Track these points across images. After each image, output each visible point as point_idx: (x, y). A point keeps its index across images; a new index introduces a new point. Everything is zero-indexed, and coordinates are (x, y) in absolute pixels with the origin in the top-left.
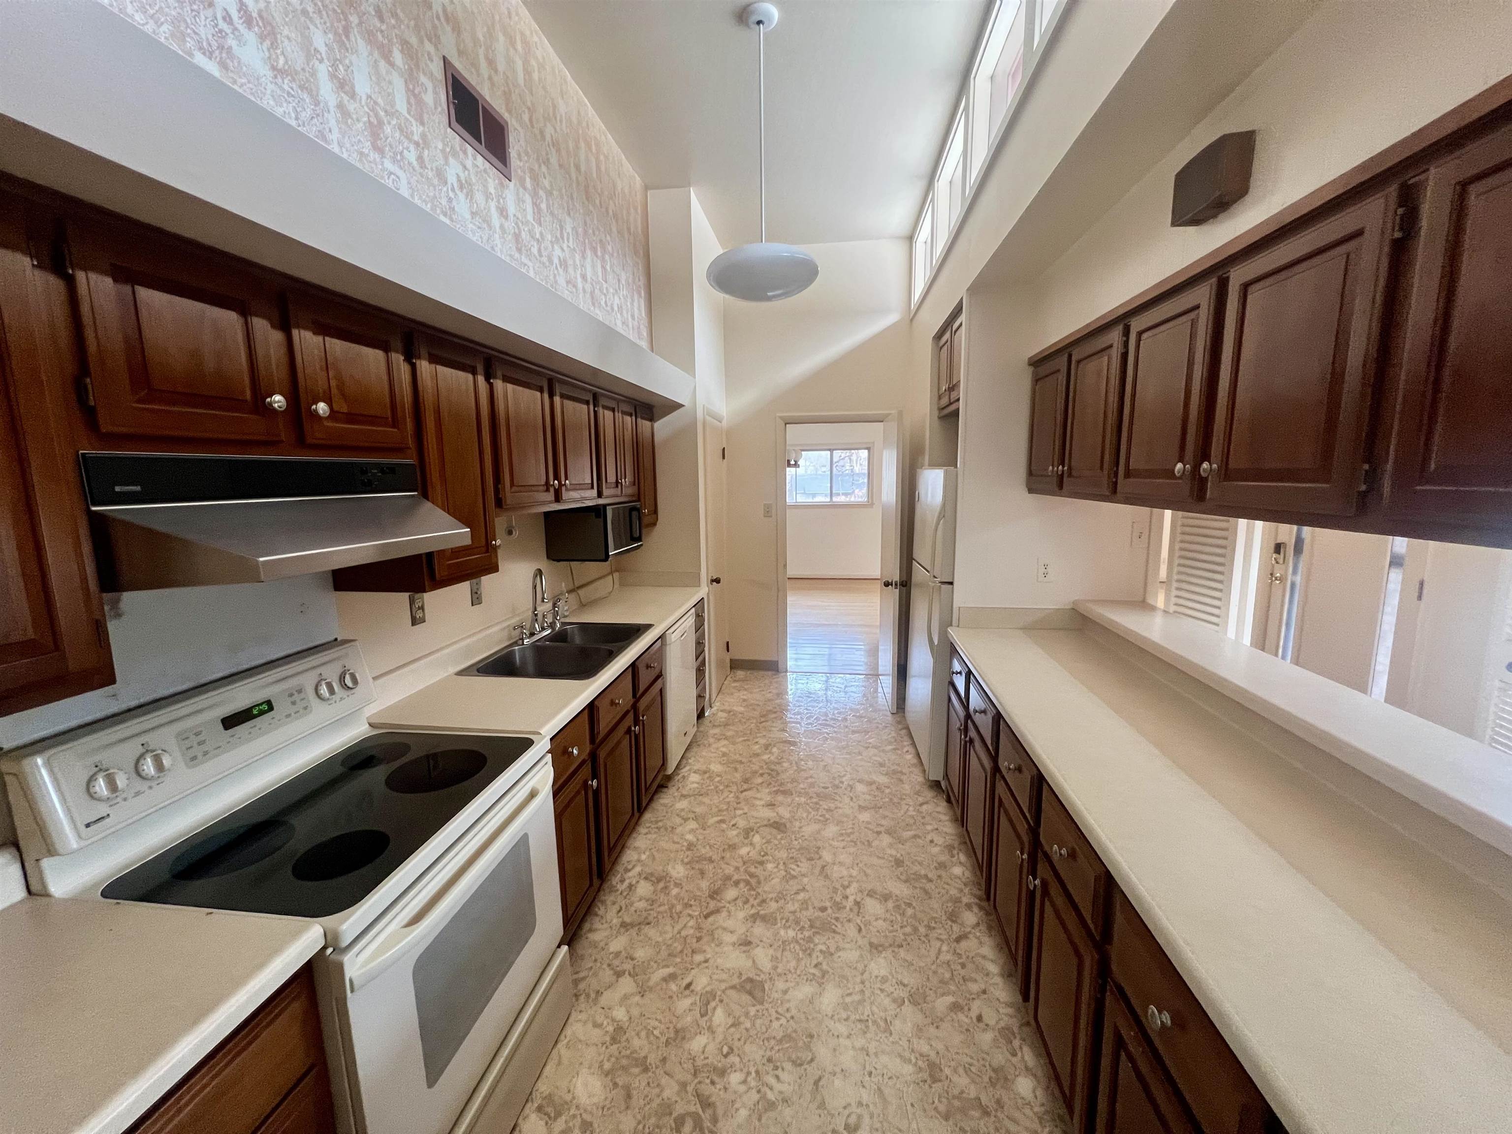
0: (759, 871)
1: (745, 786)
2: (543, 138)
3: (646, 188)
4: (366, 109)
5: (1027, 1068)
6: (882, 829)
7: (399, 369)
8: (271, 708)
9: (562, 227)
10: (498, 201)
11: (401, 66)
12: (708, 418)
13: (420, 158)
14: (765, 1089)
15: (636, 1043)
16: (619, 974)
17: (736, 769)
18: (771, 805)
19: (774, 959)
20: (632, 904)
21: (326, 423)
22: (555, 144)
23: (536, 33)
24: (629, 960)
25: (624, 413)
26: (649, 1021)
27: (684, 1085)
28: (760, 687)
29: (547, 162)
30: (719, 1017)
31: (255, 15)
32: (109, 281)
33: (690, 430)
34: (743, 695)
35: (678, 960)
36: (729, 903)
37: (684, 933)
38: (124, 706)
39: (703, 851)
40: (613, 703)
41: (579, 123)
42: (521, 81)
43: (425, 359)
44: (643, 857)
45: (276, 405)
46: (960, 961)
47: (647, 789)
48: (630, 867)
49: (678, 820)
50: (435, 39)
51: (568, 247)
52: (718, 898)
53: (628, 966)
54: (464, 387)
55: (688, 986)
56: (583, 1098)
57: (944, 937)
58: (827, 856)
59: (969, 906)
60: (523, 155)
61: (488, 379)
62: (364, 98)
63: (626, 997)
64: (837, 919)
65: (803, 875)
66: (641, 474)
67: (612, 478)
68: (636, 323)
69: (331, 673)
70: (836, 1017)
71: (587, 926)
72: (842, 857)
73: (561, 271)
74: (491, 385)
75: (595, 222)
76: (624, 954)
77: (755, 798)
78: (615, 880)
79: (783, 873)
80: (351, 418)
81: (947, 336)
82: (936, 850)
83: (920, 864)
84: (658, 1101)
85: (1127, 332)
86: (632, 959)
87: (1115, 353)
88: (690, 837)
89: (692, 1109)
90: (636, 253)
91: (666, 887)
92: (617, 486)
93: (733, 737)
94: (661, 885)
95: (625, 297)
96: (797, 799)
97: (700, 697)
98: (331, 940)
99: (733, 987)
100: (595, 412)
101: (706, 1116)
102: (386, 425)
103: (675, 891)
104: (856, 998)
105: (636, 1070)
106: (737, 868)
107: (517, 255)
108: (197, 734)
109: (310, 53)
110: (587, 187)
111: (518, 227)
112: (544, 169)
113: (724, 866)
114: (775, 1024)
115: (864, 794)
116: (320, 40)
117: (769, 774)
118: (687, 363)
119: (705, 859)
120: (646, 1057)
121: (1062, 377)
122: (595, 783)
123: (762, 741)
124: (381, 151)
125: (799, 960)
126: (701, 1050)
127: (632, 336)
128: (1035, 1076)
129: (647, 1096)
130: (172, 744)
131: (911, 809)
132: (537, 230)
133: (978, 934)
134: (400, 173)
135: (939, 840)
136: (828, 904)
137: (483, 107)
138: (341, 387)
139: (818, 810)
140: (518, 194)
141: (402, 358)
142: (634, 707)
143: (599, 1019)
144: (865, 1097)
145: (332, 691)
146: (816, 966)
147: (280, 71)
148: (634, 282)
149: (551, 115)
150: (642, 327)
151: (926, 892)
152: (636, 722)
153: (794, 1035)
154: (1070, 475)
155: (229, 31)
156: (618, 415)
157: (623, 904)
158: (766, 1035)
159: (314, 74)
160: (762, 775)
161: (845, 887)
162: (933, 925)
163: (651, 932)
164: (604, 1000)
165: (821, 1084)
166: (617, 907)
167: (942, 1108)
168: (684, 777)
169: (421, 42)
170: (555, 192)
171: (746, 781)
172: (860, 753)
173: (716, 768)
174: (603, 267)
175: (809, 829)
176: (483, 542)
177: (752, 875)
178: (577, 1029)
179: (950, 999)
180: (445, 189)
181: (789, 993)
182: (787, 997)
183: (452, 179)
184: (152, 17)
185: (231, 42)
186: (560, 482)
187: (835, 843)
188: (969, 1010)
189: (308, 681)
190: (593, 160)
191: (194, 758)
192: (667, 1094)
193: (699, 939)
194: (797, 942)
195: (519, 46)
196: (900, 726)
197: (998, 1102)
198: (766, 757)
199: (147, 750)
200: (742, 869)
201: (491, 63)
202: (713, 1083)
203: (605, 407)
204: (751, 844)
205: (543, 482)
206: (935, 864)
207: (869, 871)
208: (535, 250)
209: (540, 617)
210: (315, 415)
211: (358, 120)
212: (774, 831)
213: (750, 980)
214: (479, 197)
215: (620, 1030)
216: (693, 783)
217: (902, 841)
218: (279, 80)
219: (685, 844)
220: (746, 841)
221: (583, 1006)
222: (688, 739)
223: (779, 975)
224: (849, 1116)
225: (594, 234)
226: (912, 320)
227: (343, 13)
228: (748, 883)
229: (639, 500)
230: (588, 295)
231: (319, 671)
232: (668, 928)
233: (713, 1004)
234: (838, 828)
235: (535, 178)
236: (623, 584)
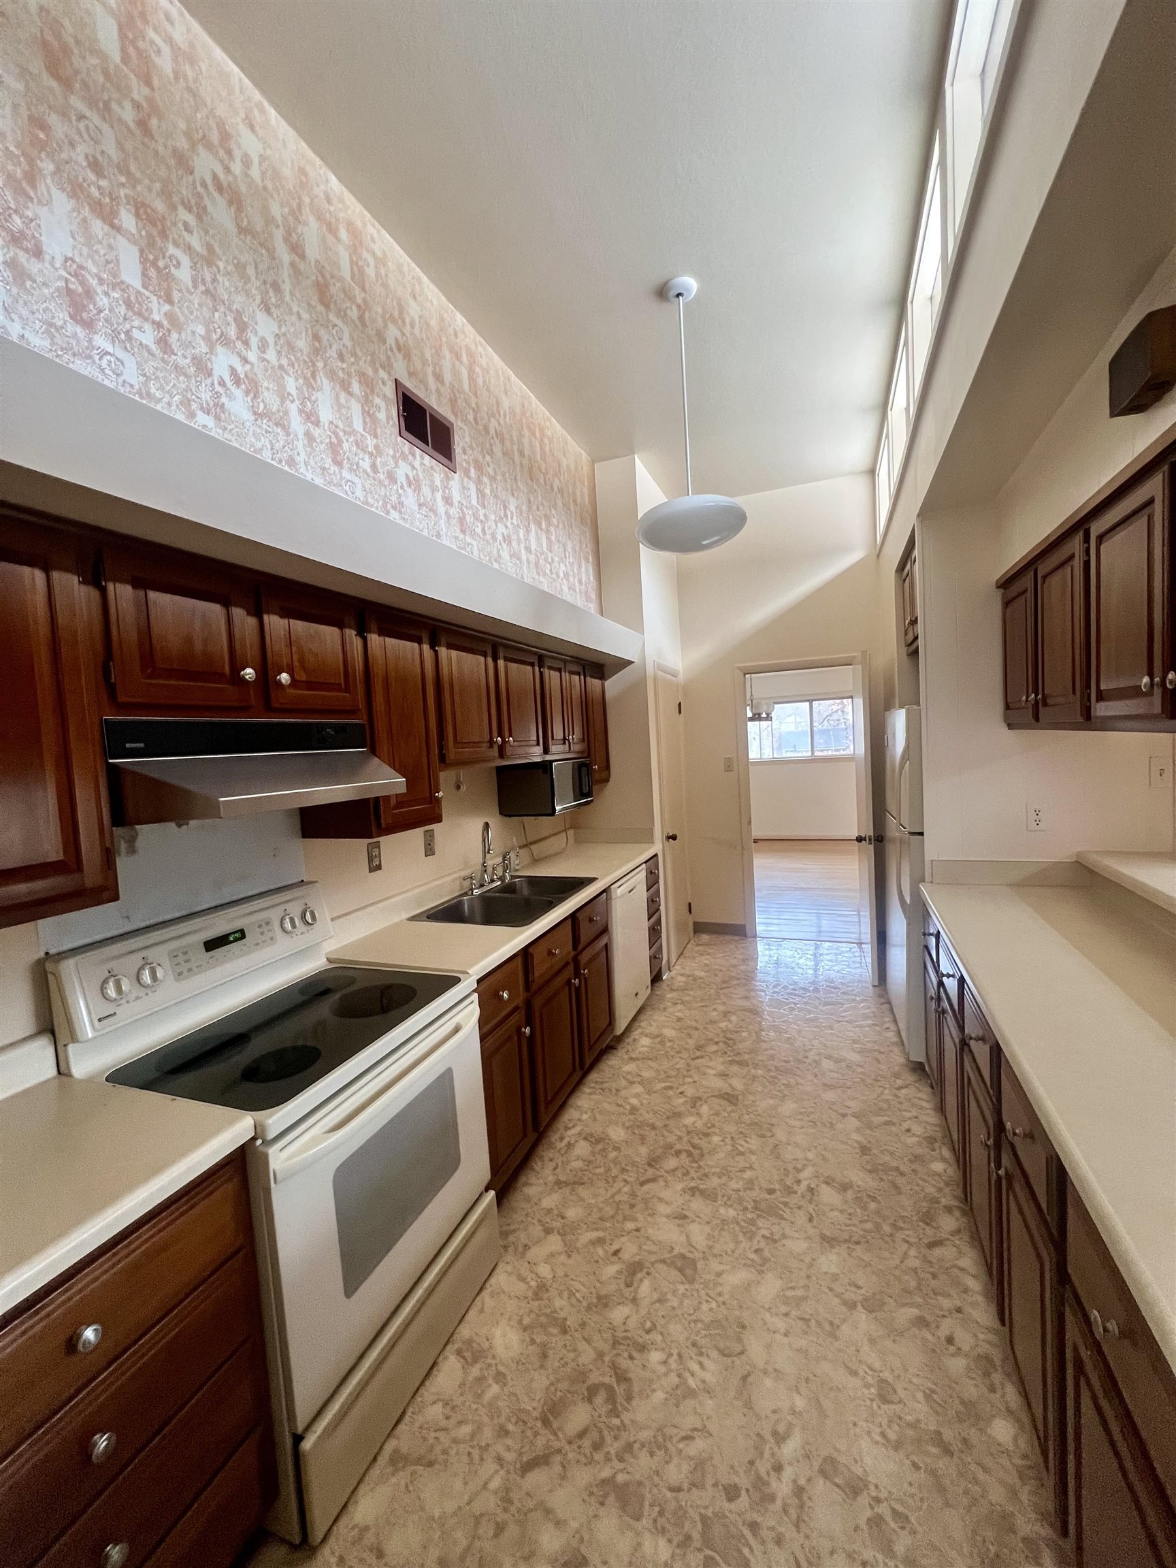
0: (703, 1143)
1: (698, 1053)
2: (488, 432)
3: (593, 462)
4: (328, 432)
5: (1008, 1410)
6: (849, 1111)
7: (351, 643)
8: (243, 936)
9: (505, 507)
10: (444, 492)
11: (359, 393)
12: (660, 673)
13: (373, 466)
14: (687, 1375)
15: (558, 1303)
16: (548, 1231)
17: (690, 1036)
18: (724, 1075)
19: (710, 1237)
20: (568, 1162)
21: (288, 691)
22: (499, 435)
23: (481, 345)
24: (560, 1219)
25: (572, 673)
26: (572, 1283)
27: (600, 1355)
28: (724, 952)
29: (491, 453)
30: (645, 1289)
31: (242, 376)
32: (129, 588)
33: (639, 686)
34: (705, 959)
35: (608, 1225)
36: (667, 1172)
37: (617, 1198)
38: (134, 927)
39: (647, 1116)
40: (550, 953)
41: (523, 414)
42: (466, 387)
43: (374, 633)
44: (585, 1117)
45: (247, 677)
46: (932, 1270)
47: (591, 1048)
48: (570, 1125)
49: (624, 1083)
50: (387, 367)
51: (512, 523)
52: (658, 1166)
53: (557, 1224)
54: (409, 656)
55: (616, 1253)
56: (500, 1350)
57: (912, 1240)
58: (781, 1135)
59: (949, 1209)
60: (468, 449)
61: (432, 647)
62: (327, 425)
63: (552, 1255)
64: (786, 1204)
65: (752, 1152)
66: (591, 730)
67: (559, 734)
68: (583, 587)
69: (295, 909)
70: (773, 1311)
71: (523, 1179)
72: (798, 1138)
73: (505, 546)
74: (436, 652)
75: (540, 499)
76: (555, 1212)
77: (708, 1067)
78: (554, 1137)
79: (729, 1148)
80: (310, 685)
81: (908, 567)
82: (911, 1141)
83: (892, 1154)
84: (573, 1365)
85: (1087, 539)
86: (563, 1218)
87: (1077, 563)
88: (634, 1101)
89: (607, 1380)
90: (583, 522)
91: (604, 1150)
92: (564, 743)
93: (690, 1002)
94: (600, 1147)
95: (572, 565)
96: (753, 1071)
97: (655, 958)
98: (259, 1132)
99: (663, 1261)
100: (541, 674)
101: (620, 1390)
102: (340, 690)
103: (613, 1155)
104: (800, 1293)
105: (554, 1331)
106: (680, 1138)
107: (462, 536)
108: (185, 953)
109: (284, 396)
110: (530, 470)
111: (463, 511)
112: (488, 458)
113: (666, 1134)
114: (705, 1307)
115: (832, 1071)
116: (291, 385)
117: (725, 1043)
118: (635, 620)
119: (648, 1125)
120: (565, 1319)
121: (1030, 595)
122: (528, 1030)
123: (721, 1008)
124: (339, 464)
125: (737, 1243)
126: (622, 1321)
127: (579, 602)
128: (1018, 1420)
129: (562, 1359)
130: (165, 961)
131: (887, 1091)
132: (481, 512)
133: (958, 1242)
134: (356, 480)
135: (918, 1129)
136: (777, 1186)
137: (431, 415)
138: (302, 661)
139: (775, 1084)
140: (462, 484)
141: (354, 633)
142: (576, 960)
143: (525, 1272)
144: (800, 1403)
145: (294, 926)
146: (756, 1251)
147: (260, 415)
148: (581, 549)
149: (495, 410)
150: (590, 590)
151: (896, 1187)
152: (577, 974)
153: (724, 1322)
154: (1045, 704)
155: (222, 392)
156: (566, 676)
157: (559, 1161)
158: (694, 1317)
159: (286, 413)
160: (717, 1043)
161: (799, 1171)
162: (901, 1224)
163: (583, 1192)
164: (530, 1255)
165: (750, 1379)
166: (553, 1164)
167: (892, 1436)
168: (635, 1040)
169: (376, 371)
170: (498, 478)
171: (699, 1048)
172: (831, 1028)
173: (669, 1033)
174: (548, 539)
175: (764, 1104)
176: (427, 795)
177: (694, 1146)
178: (501, 1279)
179: (914, 1312)
180: (395, 487)
181: (724, 1276)
182: (720, 1280)
183: (401, 478)
184: (168, 392)
185: (224, 399)
186: (503, 740)
187: (792, 1122)
188: (938, 1327)
189: (275, 915)
190: (537, 445)
191: (180, 974)
192: (582, 1360)
193: (632, 1206)
194: (738, 1223)
195: (464, 358)
196: (883, 1000)
197: (965, 1441)
198: (723, 1025)
199: (146, 962)
200: (685, 1139)
201: (439, 378)
202: (631, 1358)
203: (550, 668)
204: (698, 1114)
205: (487, 738)
206: (910, 1157)
207: (829, 1155)
208: (479, 530)
209: (490, 870)
210: (279, 683)
211: (321, 443)
212: (724, 1103)
213: (683, 1256)
214: (426, 490)
215: (542, 1287)
216: (643, 1046)
217: (870, 1126)
218: (259, 422)
219: (628, 1107)
220: (694, 1110)
221: (509, 1258)
222: (640, 1002)
223: (715, 1256)
224: (777, 1421)
225: (538, 509)
226: (878, 556)
227: (311, 361)
228: (690, 1154)
229: (589, 756)
230: (532, 566)
231: (283, 907)
232: (602, 1191)
233: (639, 1275)
234: (795, 1105)
235: (479, 467)
236: (578, 841)
